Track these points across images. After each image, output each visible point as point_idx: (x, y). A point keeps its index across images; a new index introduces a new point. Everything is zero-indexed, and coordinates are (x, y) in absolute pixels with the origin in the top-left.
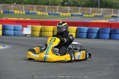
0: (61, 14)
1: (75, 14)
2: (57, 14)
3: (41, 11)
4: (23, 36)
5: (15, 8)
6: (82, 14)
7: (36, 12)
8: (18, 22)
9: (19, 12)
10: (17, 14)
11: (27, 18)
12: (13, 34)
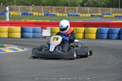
0: (81, 15)
1: (95, 14)
2: (77, 15)
3: (60, 12)
4: (42, 38)
5: (34, 10)
6: (102, 15)
7: (56, 13)
8: (36, 24)
9: (37, 14)
10: (36, 16)
11: (46, 20)
12: (32, 36)
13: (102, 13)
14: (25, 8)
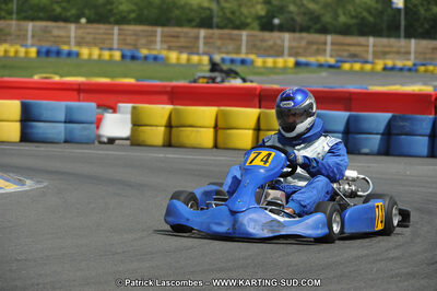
0: (259, 62)
1: (312, 60)
2: (243, 62)
3: (181, 49)
5: (83, 38)
6: (337, 61)
7: (164, 53)
8: (82, 91)
9: (96, 52)
10: (90, 60)
11: (126, 76)
12: (62, 137)
13: (338, 56)
14: (50, 32)
